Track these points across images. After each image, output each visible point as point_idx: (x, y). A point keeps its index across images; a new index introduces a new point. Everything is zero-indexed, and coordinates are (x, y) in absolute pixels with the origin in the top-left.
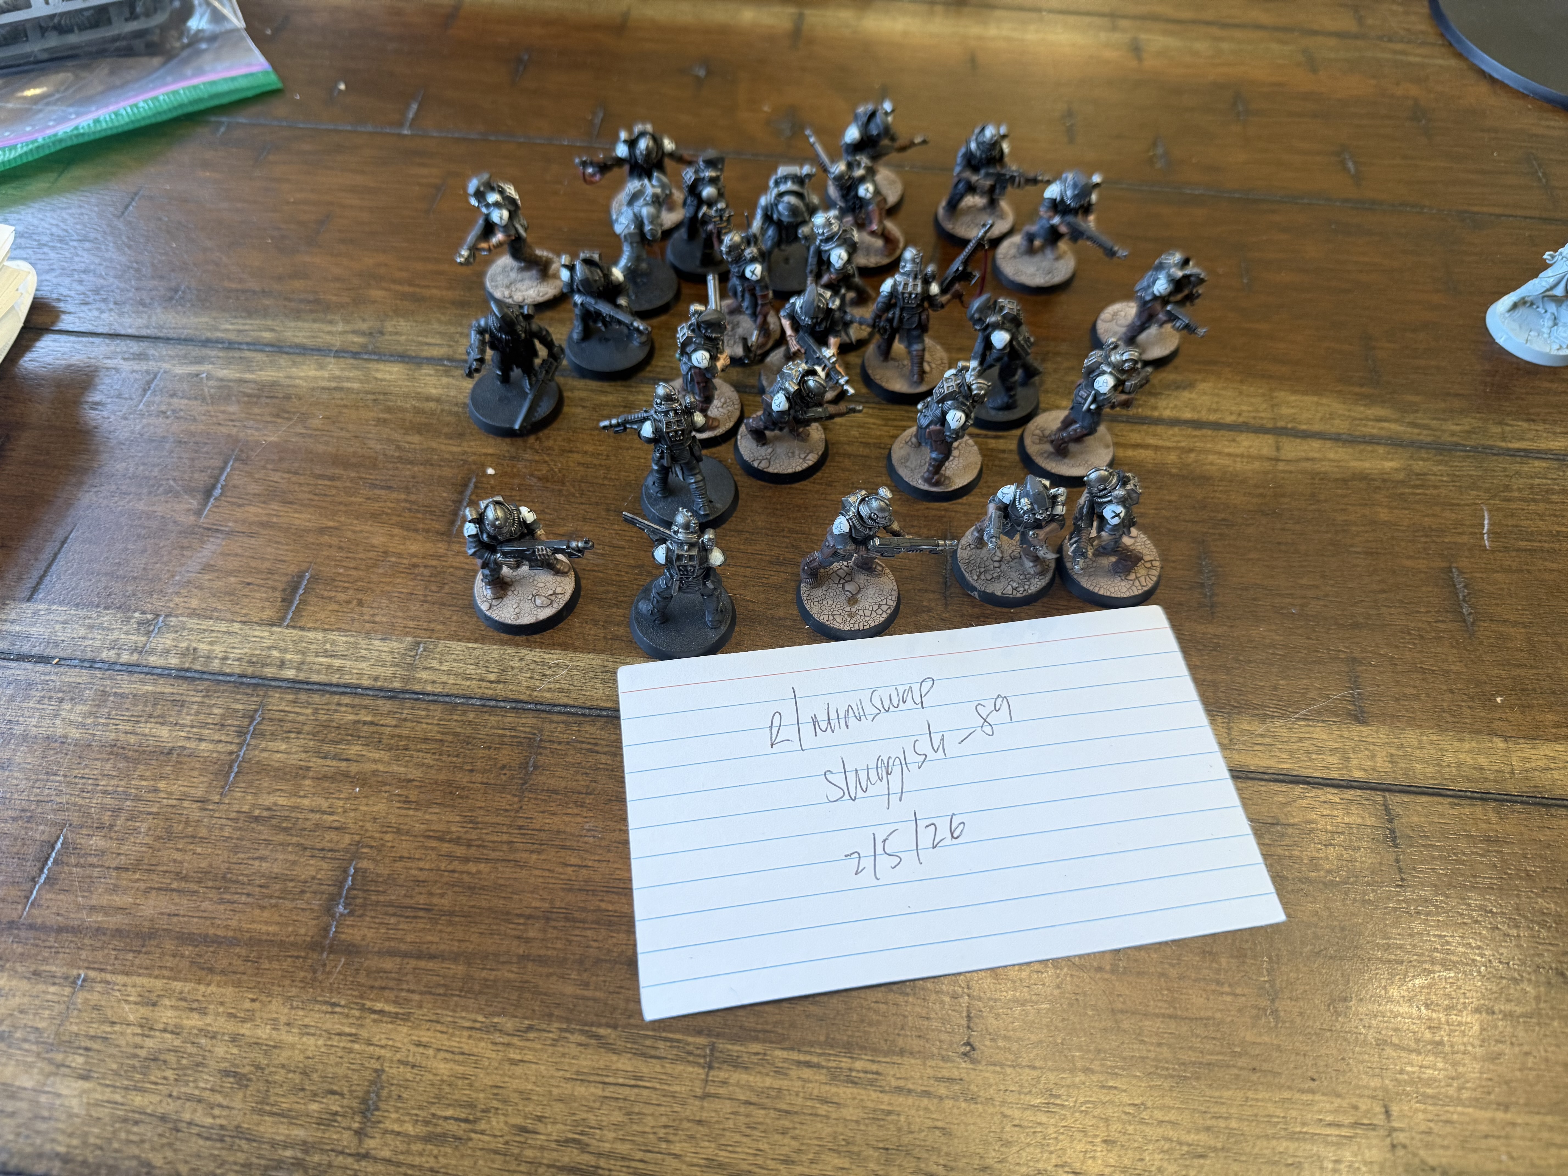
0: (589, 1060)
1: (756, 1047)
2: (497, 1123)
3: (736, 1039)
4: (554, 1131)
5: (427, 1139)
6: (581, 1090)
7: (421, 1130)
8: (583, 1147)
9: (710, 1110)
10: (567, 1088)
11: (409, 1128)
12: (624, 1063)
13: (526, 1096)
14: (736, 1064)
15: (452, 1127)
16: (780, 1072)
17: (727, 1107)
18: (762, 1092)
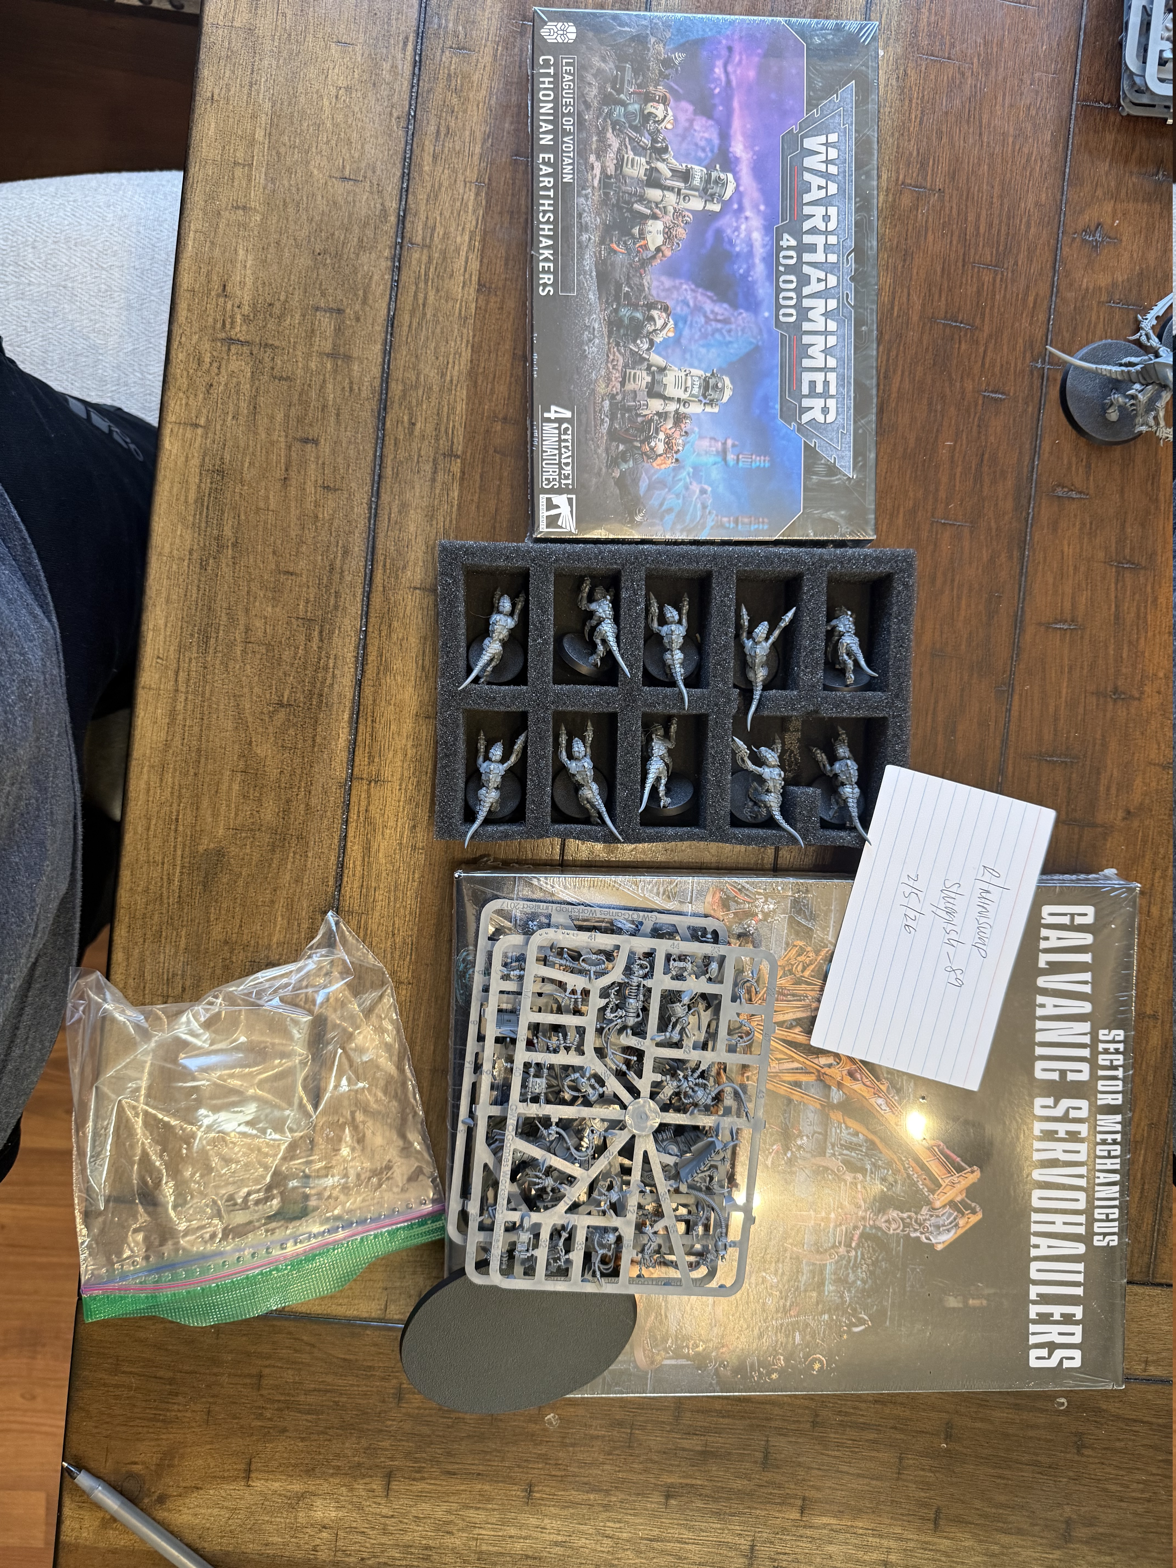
0: (479, 135)
1: (484, 202)
2: (455, 101)
3: (487, 194)
4: (452, 124)
5: (449, 75)
6: (467, 133)
7: (452, 71)
8: (446, 135)
9: (460, 184)
10: (468, 128)
11: (453, 67)
12: (478, 150)
13: (465, 111)
14: (477, 194)
15: (453, 83)
16: (474, 211)
17: (461, 191)
18: (466, 204)
